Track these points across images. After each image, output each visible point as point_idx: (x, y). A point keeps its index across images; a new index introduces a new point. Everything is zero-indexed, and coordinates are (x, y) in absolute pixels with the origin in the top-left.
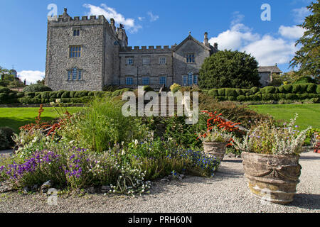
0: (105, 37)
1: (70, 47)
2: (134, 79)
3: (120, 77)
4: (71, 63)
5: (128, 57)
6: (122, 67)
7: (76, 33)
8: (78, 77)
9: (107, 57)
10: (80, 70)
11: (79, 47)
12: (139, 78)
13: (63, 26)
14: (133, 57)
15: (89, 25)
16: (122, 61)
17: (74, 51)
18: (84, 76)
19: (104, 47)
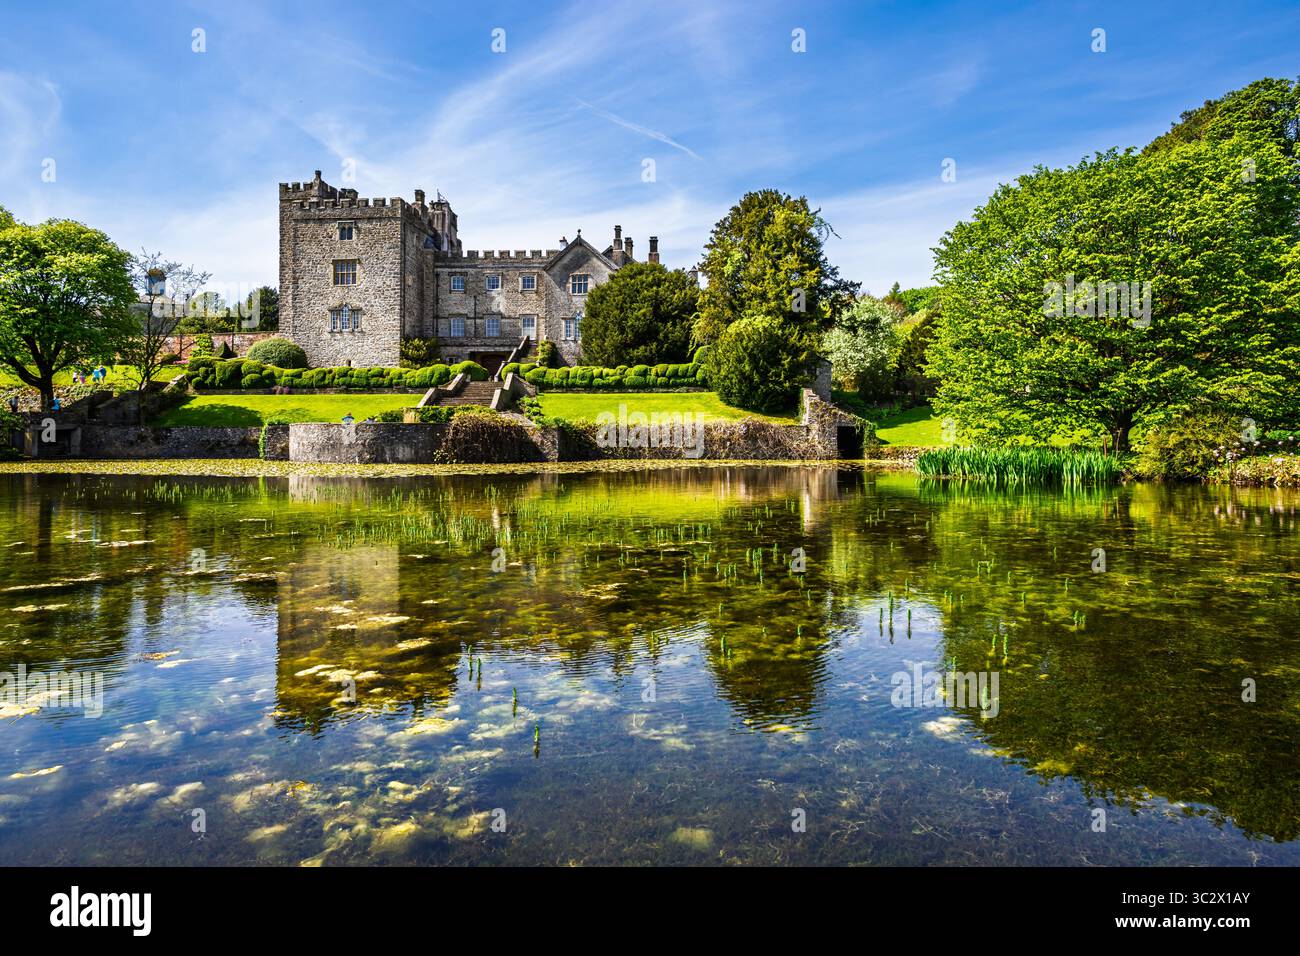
0: (403, 242)
1: (335, 263)
2: (469, 322)
3: (437, 317)
4: (335, 296)
5: (455, 273)
6: (442, 297)
7: (346, 234)
8: (351, 325)
9: (410, 281)
10: (356, 311)
11: (352, 263)
12: (478, 321)
13: (320, 220)
14: (466, 274)
15: (370, 219)
16: (441, 283)
17: (344, 271)
18: (364, 323)
19: (403, 262)
